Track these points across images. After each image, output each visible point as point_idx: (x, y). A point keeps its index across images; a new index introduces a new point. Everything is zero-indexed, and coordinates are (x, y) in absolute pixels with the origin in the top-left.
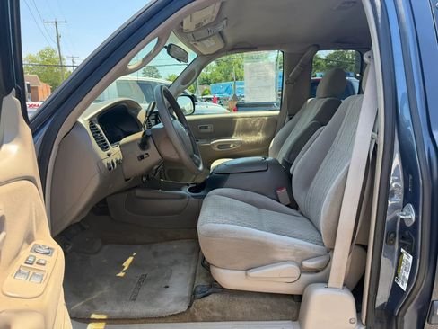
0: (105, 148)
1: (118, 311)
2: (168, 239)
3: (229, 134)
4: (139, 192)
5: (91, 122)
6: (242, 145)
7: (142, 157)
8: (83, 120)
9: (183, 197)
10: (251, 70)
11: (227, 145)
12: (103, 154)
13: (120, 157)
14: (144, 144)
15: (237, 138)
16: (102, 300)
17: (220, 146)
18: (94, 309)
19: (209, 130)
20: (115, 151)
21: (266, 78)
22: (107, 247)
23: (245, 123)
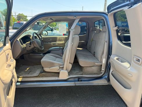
0: (22, 44)
1: (25, 76)
2: (37, 65)
3: (55, 41)
4: (31, 54)
5: (20, 40)
6: (59, 44)
7: (30, 46)
8: (18, 39)
9: (41, 55)
10: (60, 26)
11: (55, 44)
12: (22, 46)
13: (26, 46)
14: (30, 44)
15: (58, 42)
16: (22, 74)
17: (53, 44)
18: (20, 76)
19: (50, 40)
20: (25, 45)
21: (64, 28)
22: (24, 66)
23: (59, 39)
